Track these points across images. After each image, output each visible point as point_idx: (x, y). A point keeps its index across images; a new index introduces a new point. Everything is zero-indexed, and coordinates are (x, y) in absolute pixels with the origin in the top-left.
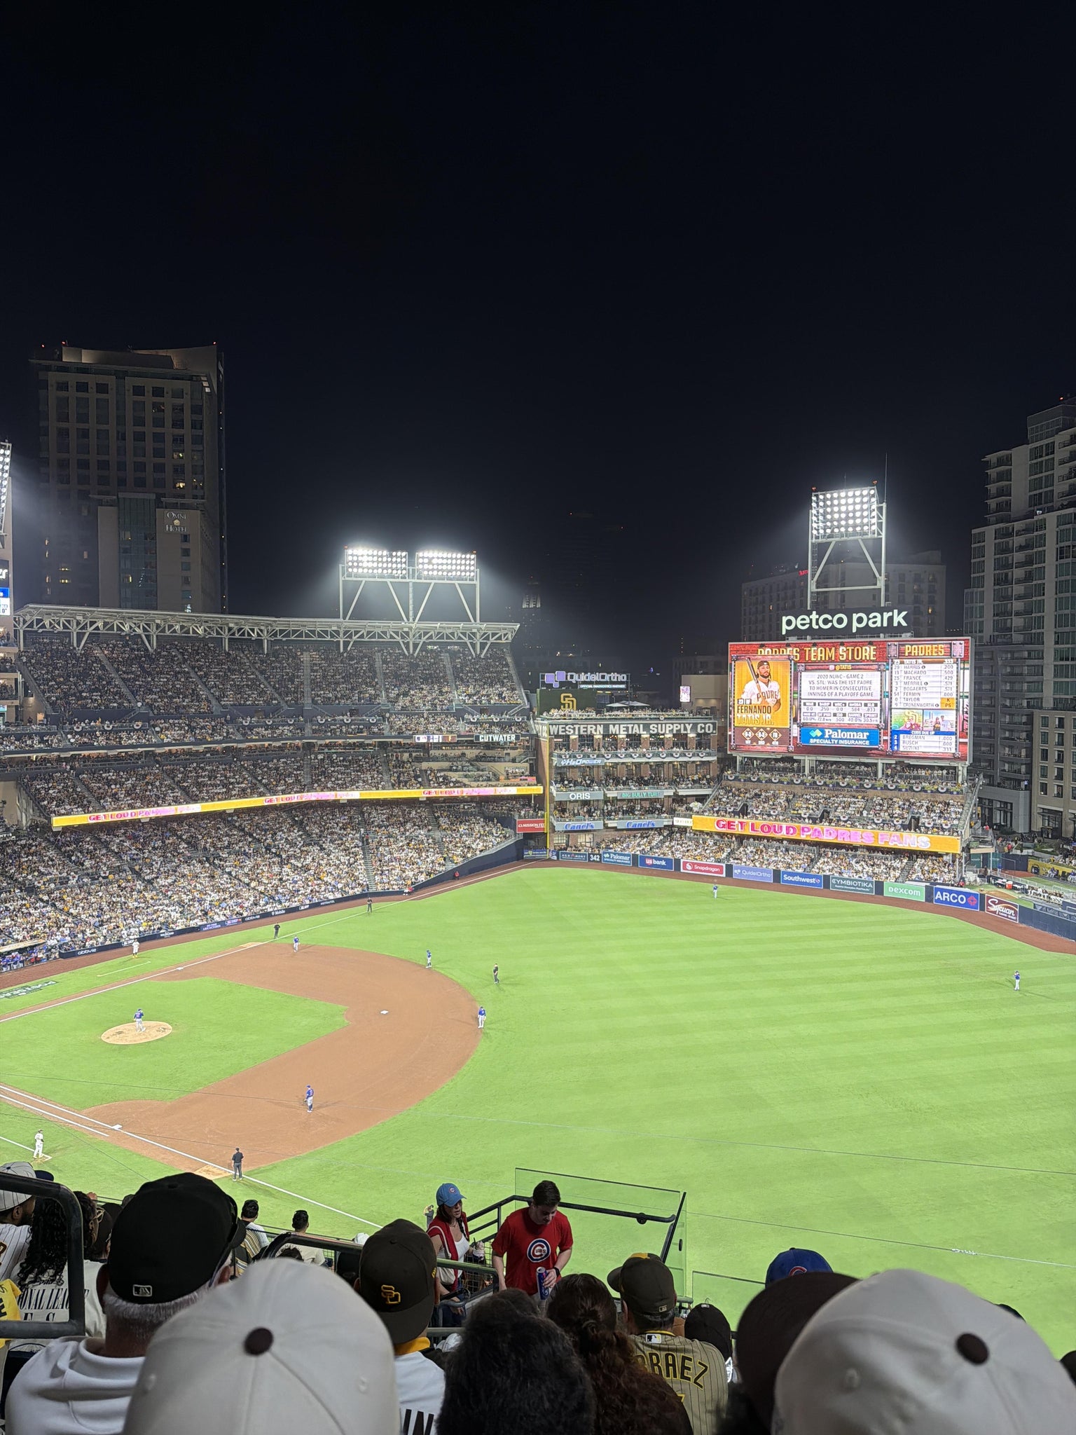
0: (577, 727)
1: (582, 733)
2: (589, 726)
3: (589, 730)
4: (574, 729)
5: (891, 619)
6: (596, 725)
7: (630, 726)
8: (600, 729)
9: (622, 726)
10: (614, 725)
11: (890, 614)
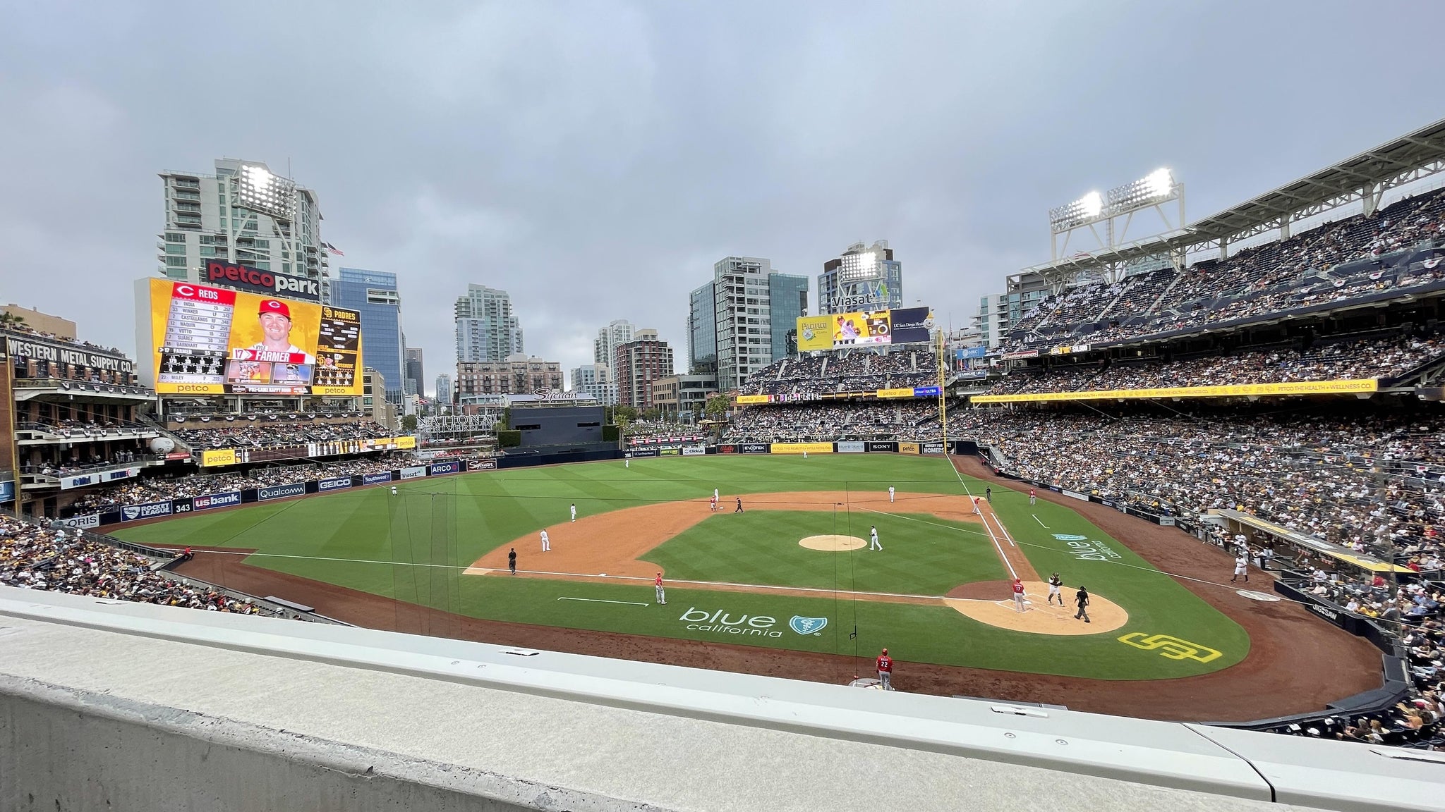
0: (34, 346)
1: (39, 357)
2: (45, 348)
3: (45, 353)
4: (31, 349)
5: (306, 287)
6: (50, 347)
7: (77, 354)
8: (54, 352)
9: (71, 353)
10: (65, 350)
11: (305, 283)
